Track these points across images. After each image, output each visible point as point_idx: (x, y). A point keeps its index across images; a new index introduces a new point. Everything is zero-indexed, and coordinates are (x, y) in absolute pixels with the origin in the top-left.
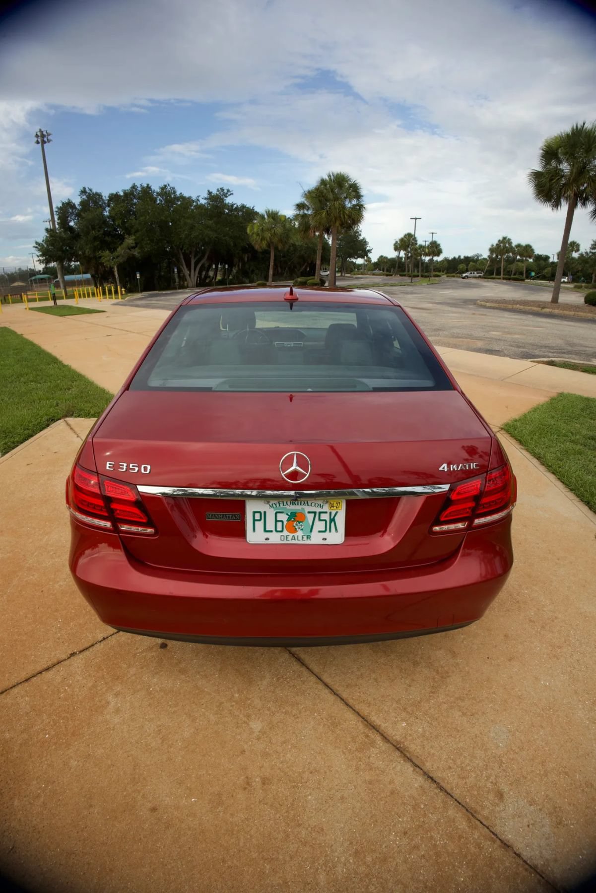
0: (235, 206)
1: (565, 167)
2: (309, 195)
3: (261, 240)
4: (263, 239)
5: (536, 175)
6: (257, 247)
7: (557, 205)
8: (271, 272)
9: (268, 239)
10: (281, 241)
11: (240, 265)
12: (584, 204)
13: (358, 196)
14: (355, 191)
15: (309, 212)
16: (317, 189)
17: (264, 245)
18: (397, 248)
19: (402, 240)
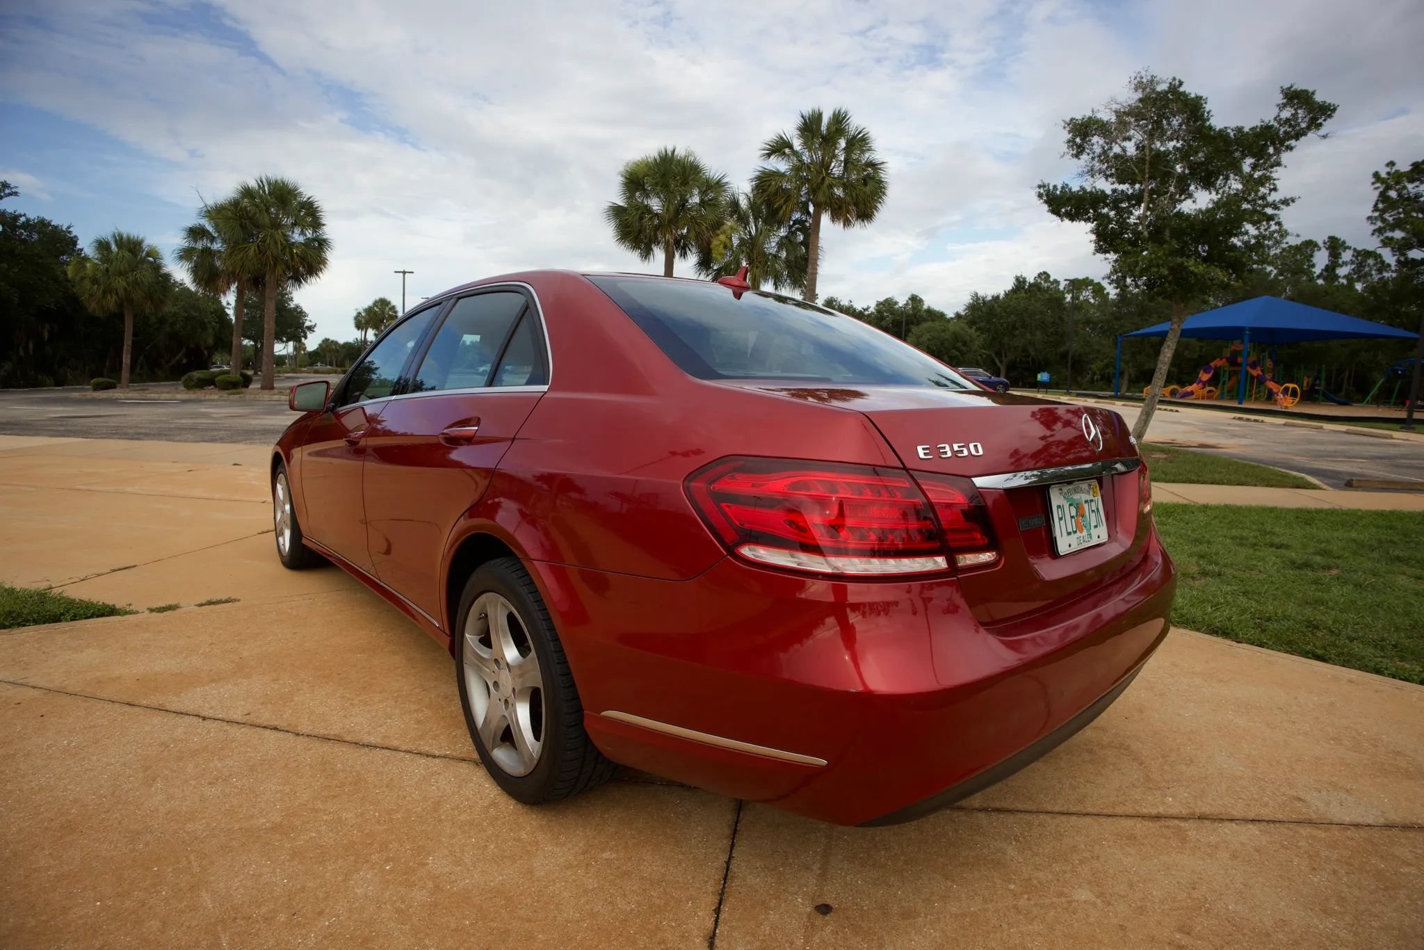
0: (23, 219)
1: (655, 204)
2: (217, 213)
3: (104, 293)
4: (108, 291)
5: (617, 212)
6: (92, 307)
7: (646, 253)
8: (126, 359)
9: (121, 292)
10: (150, 296)
11: (31, 345)
12: (684, 255)
13: (317, 224)
14: (310, 214)
15: (217, 246)
16: (235, 204)
17: (111, 302)
18: (360, 324)
19: (369, 311)
